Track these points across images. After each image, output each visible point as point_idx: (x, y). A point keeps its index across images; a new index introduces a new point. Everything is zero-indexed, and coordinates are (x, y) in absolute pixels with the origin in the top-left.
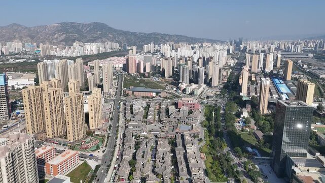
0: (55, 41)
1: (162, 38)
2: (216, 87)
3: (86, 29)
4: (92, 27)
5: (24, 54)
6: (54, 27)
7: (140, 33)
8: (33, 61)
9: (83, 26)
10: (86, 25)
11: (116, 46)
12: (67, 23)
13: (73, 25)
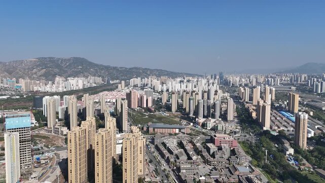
0: (35, 76)
1: (144, 72)
2: (232, 121)
3: (66, 64)
4: (72, 61)
5: (4, 90)
6: (31, 61)
7: (121, 68)
8: (17, 97)
9: (62, 61)
10: (65, 59)
11: (99, 80)
12: (45, 58)
13: (51, 60)
